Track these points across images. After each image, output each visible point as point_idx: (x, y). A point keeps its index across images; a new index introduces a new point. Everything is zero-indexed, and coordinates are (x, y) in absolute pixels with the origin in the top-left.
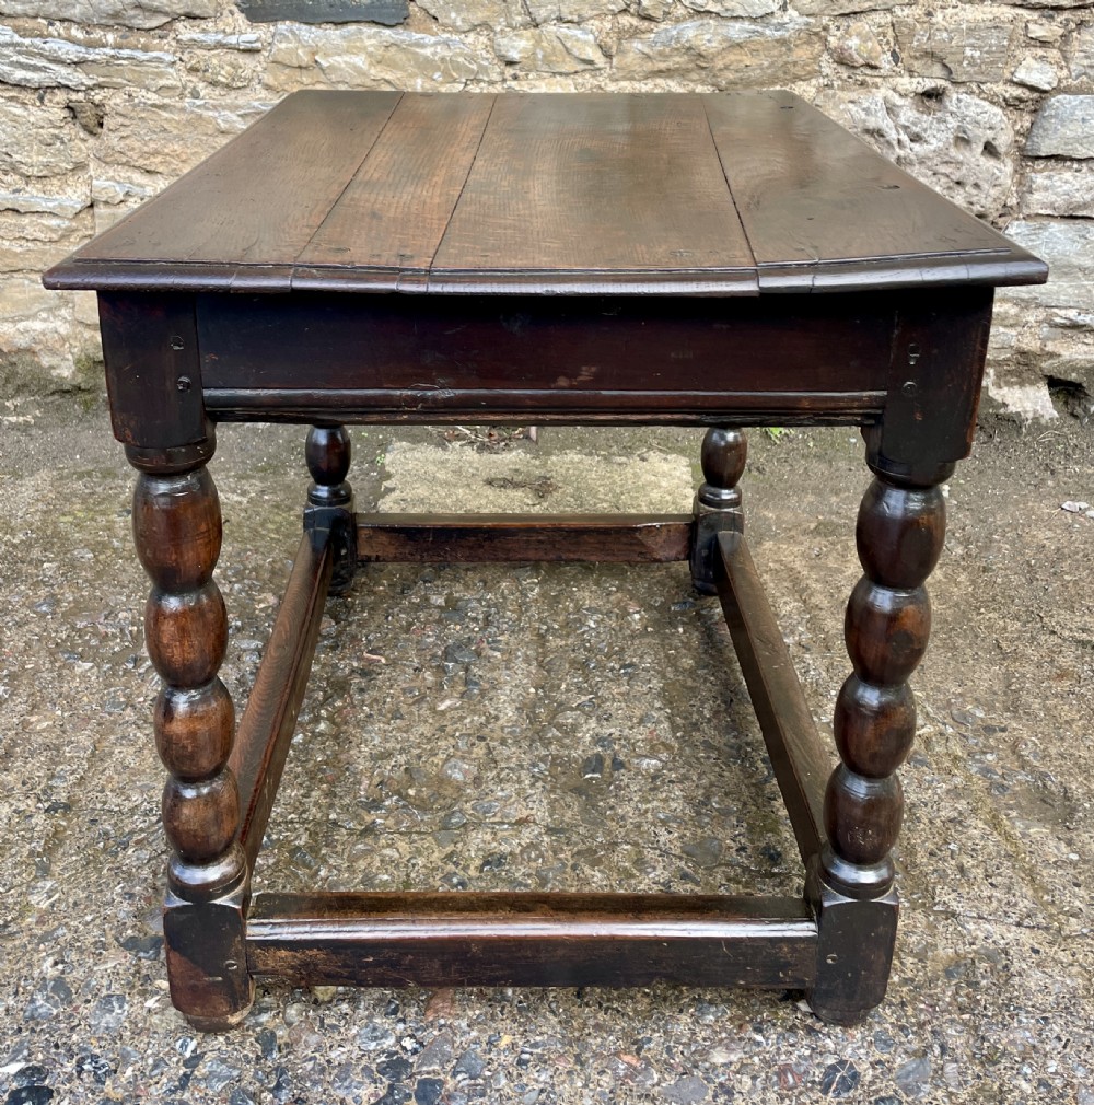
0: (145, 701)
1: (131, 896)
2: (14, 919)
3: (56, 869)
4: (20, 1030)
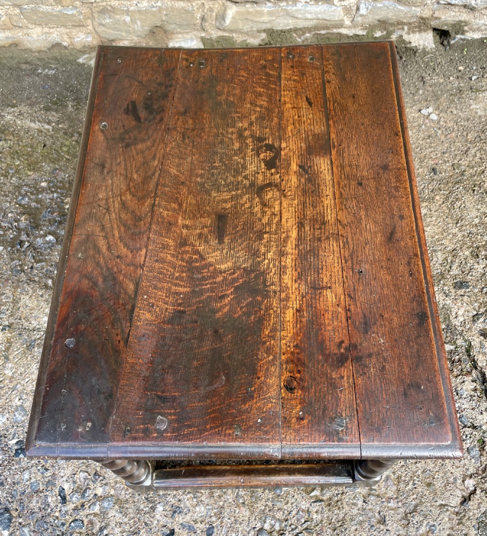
0: (28, 269)
3: (11, 357)
4: (13, 426)
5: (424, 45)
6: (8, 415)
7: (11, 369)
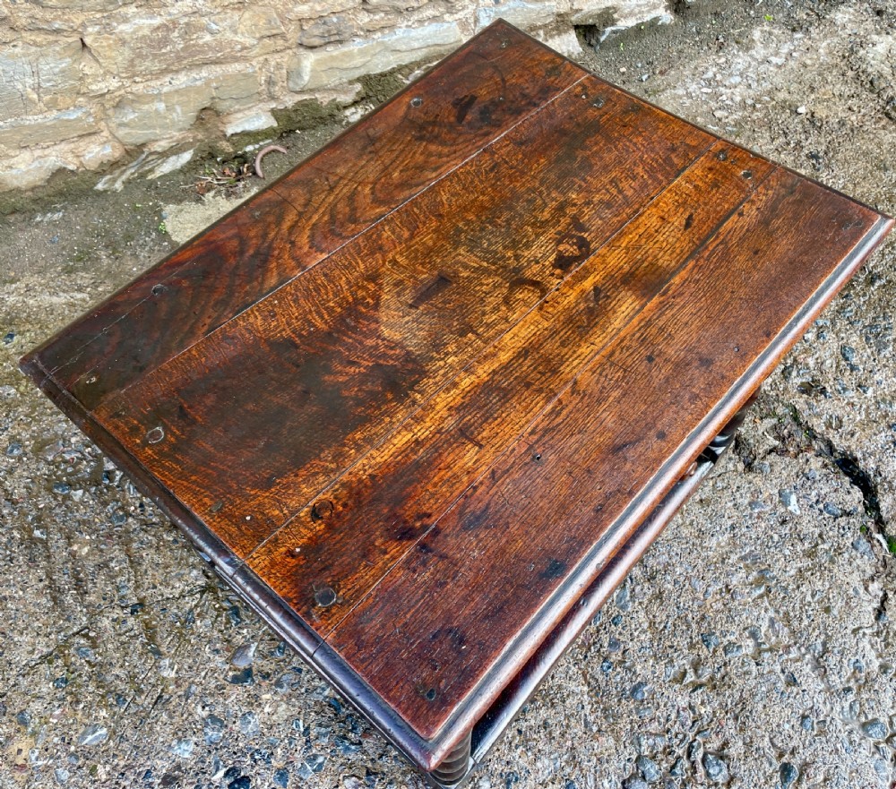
0: (136, 509)
1: (217, 651)
2: (162, 690)
3: (163, 649)
4: (210, 752)
5: (569, 51)
6: (195, 739)
7: (171, 666)
